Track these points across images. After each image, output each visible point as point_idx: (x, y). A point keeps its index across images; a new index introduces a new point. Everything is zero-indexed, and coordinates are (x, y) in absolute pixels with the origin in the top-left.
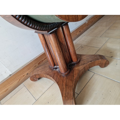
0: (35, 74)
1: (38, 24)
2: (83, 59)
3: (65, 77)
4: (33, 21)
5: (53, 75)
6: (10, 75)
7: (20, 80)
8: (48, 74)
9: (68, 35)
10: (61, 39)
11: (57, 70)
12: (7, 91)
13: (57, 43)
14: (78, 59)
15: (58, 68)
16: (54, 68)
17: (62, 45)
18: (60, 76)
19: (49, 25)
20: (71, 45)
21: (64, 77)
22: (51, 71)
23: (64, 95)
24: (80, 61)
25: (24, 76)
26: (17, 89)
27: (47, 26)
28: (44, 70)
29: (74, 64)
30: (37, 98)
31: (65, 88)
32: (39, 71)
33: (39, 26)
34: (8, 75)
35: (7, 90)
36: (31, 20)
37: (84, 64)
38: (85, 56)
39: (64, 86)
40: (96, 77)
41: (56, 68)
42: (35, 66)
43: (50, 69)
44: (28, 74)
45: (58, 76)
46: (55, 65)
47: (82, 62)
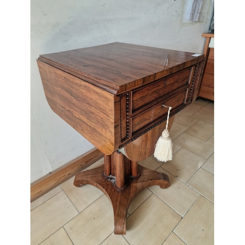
0: (83, 179)
2: (144, 174)
3: (120, 194)
5: (106, 187)
6: (50, 173)
7: (58, 180)
8: (100, 184)
11: (113, 181)
12: (40, 193)
14: (138, 173)
15: (114, 179)
16: (108, 178)
18: (115, 190)
22: (103, 180)
23: (117, 214)
24: (140, 176)
25: (64, 176)
28: (95, 177)
29: (133, 179)
30: (80, 210)
31: (118, 205)
32: (89, 176)
34: (48, 172)
35: (40, 191)
37: (143, 181)
38: (147, 171)
39: (118, 204)
40: (153, 198)
41: (111, 179)
42: (81, 165)
43: (103, 176)
44: (69, 174)
45: (113, 190)
46: (110, 174)
47: (141, 178)
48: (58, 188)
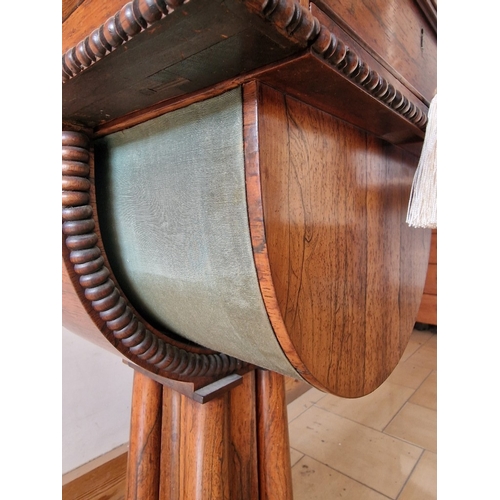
1: (168, 345)
4: (152, 328)
9: (274, 412)
10: (239, 430)
13: (223, 451)
17: (236, 460)
19: (211, 356)
20: (282, 470)
27: (201, 362)
33: (172, 357)
36: (149, 326)
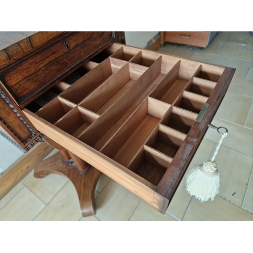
0: (42, 170)
3: (84, 176)
5: (67, 173)
6: (2, 173)
7: (16, 178)
11: (74, 164)
16: (69, 163)
18: (78, 174)
21: (82, 175)
22: (64, 166)
23: (81, 198)
25: (22, 171)
26: (13, 191)
28: (55, 164)
32: (48, 165)
39: (82, 188)
41: (72, 163)
42: (39, 154)
43: (63, 162)
44: (28, 167)
45: (75, 174)
48: (20, 185)
